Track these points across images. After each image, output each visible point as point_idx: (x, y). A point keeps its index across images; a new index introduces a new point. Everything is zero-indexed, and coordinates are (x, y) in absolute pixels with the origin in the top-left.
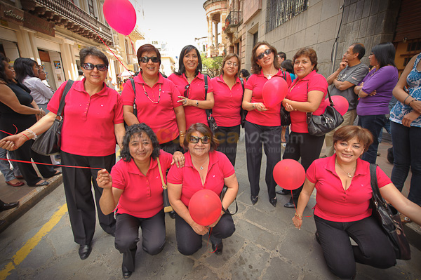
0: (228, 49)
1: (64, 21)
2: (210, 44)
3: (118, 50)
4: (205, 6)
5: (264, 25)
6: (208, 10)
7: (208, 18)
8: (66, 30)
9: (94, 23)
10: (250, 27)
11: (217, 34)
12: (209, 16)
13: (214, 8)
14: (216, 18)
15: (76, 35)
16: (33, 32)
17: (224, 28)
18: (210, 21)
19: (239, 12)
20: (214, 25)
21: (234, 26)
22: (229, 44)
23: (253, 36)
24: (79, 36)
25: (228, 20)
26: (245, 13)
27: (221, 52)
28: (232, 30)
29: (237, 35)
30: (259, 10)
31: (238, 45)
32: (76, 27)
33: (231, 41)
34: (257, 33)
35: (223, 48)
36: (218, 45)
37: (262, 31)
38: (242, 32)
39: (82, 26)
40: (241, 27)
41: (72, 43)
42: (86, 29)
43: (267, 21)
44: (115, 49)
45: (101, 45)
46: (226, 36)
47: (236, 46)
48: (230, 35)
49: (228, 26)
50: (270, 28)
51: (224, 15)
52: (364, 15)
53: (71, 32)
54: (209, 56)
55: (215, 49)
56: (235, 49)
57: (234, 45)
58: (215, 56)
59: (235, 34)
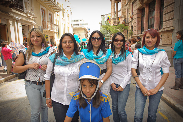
0: (136, 12)
3: (29, 15)
11: (118, 11)
18: (113, 0)
20: (115, 4)
22: (138, 7)
27: (121, 21)
35: (123, 19)
44: (26, 14)
54: (112, 25)
55: (116, 20)
56: (146, 10)
57: (145, 6)
58: (117, 24)
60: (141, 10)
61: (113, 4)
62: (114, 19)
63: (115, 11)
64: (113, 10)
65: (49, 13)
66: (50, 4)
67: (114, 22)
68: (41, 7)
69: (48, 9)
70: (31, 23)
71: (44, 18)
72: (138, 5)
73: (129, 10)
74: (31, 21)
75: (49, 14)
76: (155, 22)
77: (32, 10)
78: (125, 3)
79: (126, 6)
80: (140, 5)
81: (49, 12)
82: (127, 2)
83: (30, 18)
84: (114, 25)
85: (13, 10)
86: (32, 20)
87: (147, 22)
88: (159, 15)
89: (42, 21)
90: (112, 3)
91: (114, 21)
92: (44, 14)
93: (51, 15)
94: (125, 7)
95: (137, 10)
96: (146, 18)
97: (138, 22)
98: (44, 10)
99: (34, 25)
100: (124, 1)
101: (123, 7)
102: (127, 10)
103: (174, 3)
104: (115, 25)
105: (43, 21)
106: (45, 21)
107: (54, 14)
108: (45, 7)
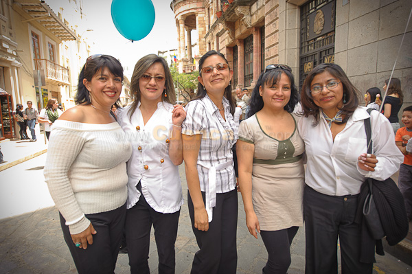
0: (223, 51)
3: (5, 45)
4: (173, 5)
6: (177, 12)
7: (177, 22)
11: (191, 46)
12: (179, 17)
13: (185, 9)
14: (190, 22)
18: (182, 26)
20: (186, 32)
21: (242, 4)
22: (226, 43)
23: (297, 12)
33: (233, 35)
46: (221, 27)
49: (232, 5)
51: (202, 17)
54: (181, 71)
55: (189, 63)
56: (240, 49)
57: (237, 43)
58: (190, 71)
59: (247, 18)
60: (232, 49)
61: (181, 33)
62: (184, 60)
63: (187, 44)
64: (182, 42)
65: (49, 43)
66: (52, 24)
67: (184, 66)
68: (30, 29)
69: (46, 35)
70: (10, 62)
71: (37, 51)
72: (227, 40)
73: (211, 45)
74: (9, 59)
75: (47, 44)
76: (254, 71)
77: (11, 34)
78: (203, 32)
79: (205, 37)
80: (230, 40)
81: (48, 40)
82: (207, 30)
83: (7, 53)
84: (184, 71)
86: (12, 55)
87: (243, 70)
88: (259, 59)
89: (33, 58)
90: (179, 31)
91: (185, 64)
92: (36, 44)
93: (52, 46)
94: (204, 39)
95: (225, 48)
96: (241, 64)
98: (37, 37)
99: (17, 68)
100: (202, 29)
101: (200, 40)
102: (207, 45)
103: (278, 43)
104: (187, 72)
105: (36, 59)
106: (40, 59)
107: (58, 44)
108: (38, 29)
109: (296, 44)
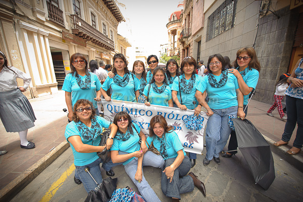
0: (181, 51)
1: (91, 38)
2: (170, 48)
4: (167, 25)
5: (205, 37)
6: (169, 28)
7: (169, 33)
8: (92, 43)
9: (106, 39)
10: (196, 37)
11: (174, 42)
12: (170, 31)
13: (172, 27)
14: (174, 32)
15: (96, 45)
16: (77, 45)
17: (179, 39)
18: (170, 35)
19: (189, 29)
20: (172, 37)
21: (185, 37)
22: (182, 48)
23: (197, 43)
24: (98, 46)
25: (182, 34)
26: (193, 29)
27: (176, 53)
28: (184, 40)
29: (187, 43)
30: (202, 28)
31: (187, 48)
32: (97, 41)
33: (183, 46)
34: (201, 41)
35: (178, 51)
36: (175, 49)
37: (203, 40)
38: (191, 41)
39: (100, 41)
40: (190, 38)
41: (94, 50)
42: (102, 42)
43: (207, 34)
45: (109, 51)
46: (180, 43)
47: (186, 49)
48: (183, 43)
49: (182, 38)
50: (209, 38)
51: (179, 31)
52: (272, 30)
53: (94, 44)
54: (169, 55)
56: (186, 51)
58: (173, 55)
59: (186, 42)
60: (184, 50)
62: (171, 50)
63: (172, 42)
64: (170, 43)
67: (170, 53)
68: (121, 46)
85: (112, 52)
97: (183, 57)
103: (192, 52)
104: (171, 55)
107: (126, 49)
109: (197, 53)
